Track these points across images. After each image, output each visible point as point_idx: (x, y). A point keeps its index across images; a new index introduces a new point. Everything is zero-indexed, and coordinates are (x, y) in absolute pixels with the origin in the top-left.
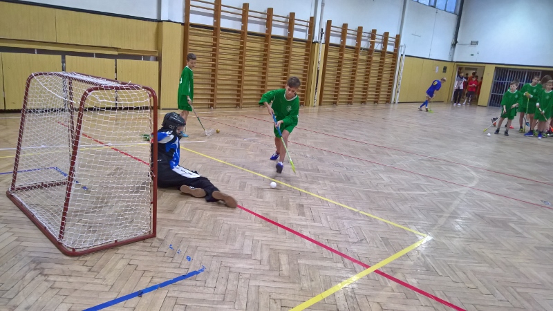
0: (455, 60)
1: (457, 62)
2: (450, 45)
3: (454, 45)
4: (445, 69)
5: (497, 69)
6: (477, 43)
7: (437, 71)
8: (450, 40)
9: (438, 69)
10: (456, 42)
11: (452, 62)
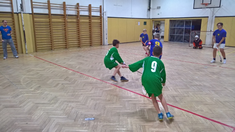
0: (151, 18)
1: (152, 19)
2: (147, 9)
3: (149, 10)
4: (145, 23)
5: (171, 21)
6: (160, 7)
7: (139, 24)
8: (146, 7)
9: (140, 23)
10: (150, 8)
11: (149, 19)
